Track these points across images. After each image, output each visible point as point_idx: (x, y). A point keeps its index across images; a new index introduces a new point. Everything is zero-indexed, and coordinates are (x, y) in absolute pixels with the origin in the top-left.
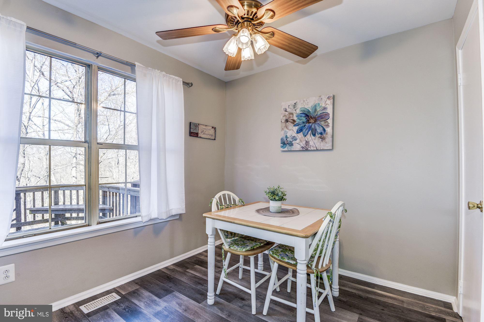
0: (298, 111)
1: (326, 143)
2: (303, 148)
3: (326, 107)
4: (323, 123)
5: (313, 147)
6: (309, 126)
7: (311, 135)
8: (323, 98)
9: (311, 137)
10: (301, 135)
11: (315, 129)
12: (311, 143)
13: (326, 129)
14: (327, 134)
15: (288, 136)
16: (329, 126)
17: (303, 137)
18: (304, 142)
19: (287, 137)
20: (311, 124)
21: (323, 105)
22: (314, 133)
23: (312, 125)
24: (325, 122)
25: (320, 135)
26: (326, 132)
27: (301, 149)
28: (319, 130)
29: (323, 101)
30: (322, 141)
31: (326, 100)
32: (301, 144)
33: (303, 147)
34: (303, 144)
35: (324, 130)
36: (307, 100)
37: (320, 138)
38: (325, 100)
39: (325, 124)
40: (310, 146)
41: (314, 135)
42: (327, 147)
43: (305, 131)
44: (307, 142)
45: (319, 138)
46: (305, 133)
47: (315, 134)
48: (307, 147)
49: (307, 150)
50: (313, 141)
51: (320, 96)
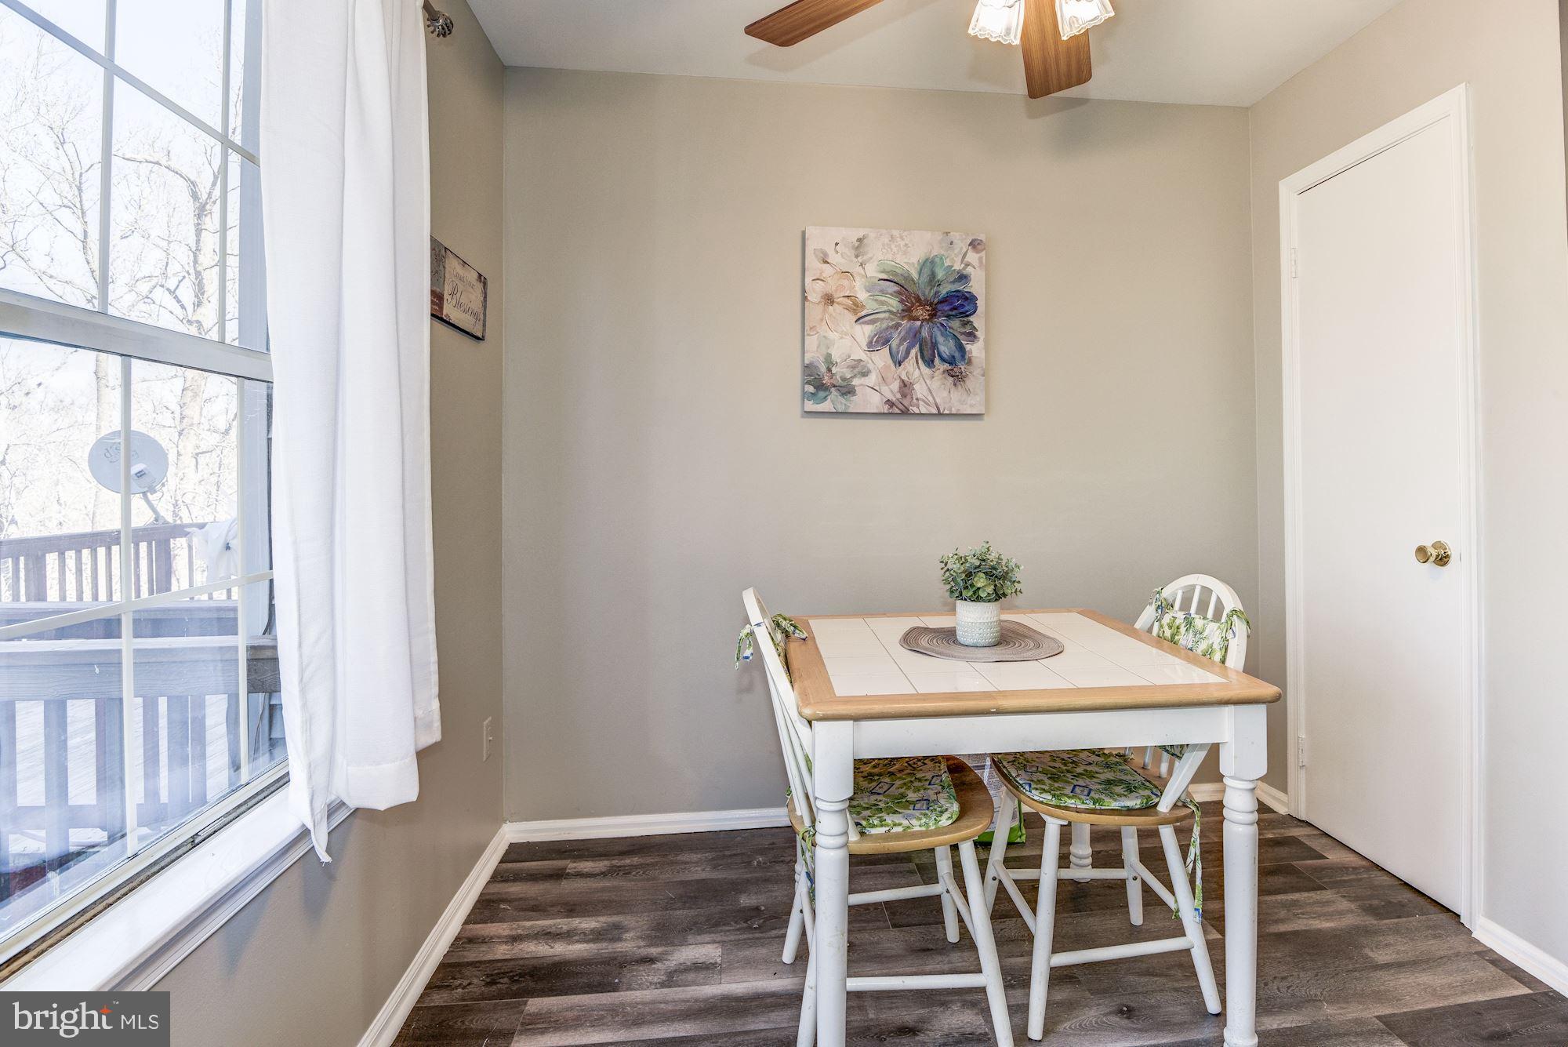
0: (872, 271)
1: (968, 391)
2: (891, 407)
3: (965, 272)
4: (955, 324)
5: (924, 401)
6: (910, 329)
7: (920, 361)
8: (955, 241)
9: (919, 369)
10: (882, 358)
11: (932, 343)
12: (920, 390)
13: (968, 347)
14: (969, 362)
15: (836, 357)
16: (975, 336)
17: (892, 365)
18: (896, 386)
19: (830, 363)
20: (918, 323)
21: (958, 266)
22: (927, 354)
23: (921, 326)
24: (965, 324)
25: (947, 366)
26: (967, 357)
27: (886, 409)
28: (946, 347)
29: (956, 252)
30: (955, 385)
31: (965, 250)
32: (885, 389)
33: (889, 402)
34: (892, 391)
35: (961, 348)
36: (902, 238)
37: (950, 373)
38: (961, 248)
39: (963, 330)
40: (917, 399)
41: (930, 363)
42: (971, 406)
43: (899, 346)
44: (905, 386)
45: (946, 375)
46: (898, 352)
47: (933, 361)
48: (906, 402)
49: (905, 413)
50: (928, 382)
51: (947, 233)
